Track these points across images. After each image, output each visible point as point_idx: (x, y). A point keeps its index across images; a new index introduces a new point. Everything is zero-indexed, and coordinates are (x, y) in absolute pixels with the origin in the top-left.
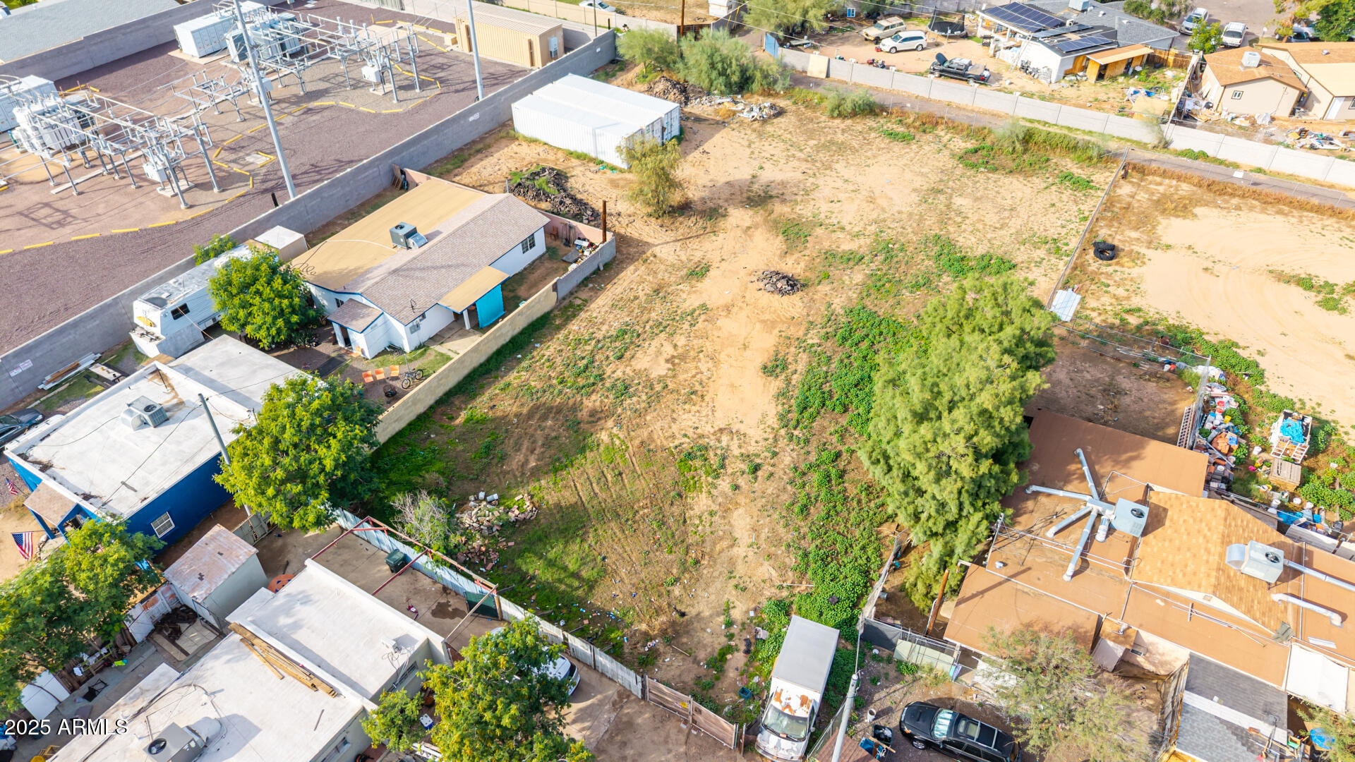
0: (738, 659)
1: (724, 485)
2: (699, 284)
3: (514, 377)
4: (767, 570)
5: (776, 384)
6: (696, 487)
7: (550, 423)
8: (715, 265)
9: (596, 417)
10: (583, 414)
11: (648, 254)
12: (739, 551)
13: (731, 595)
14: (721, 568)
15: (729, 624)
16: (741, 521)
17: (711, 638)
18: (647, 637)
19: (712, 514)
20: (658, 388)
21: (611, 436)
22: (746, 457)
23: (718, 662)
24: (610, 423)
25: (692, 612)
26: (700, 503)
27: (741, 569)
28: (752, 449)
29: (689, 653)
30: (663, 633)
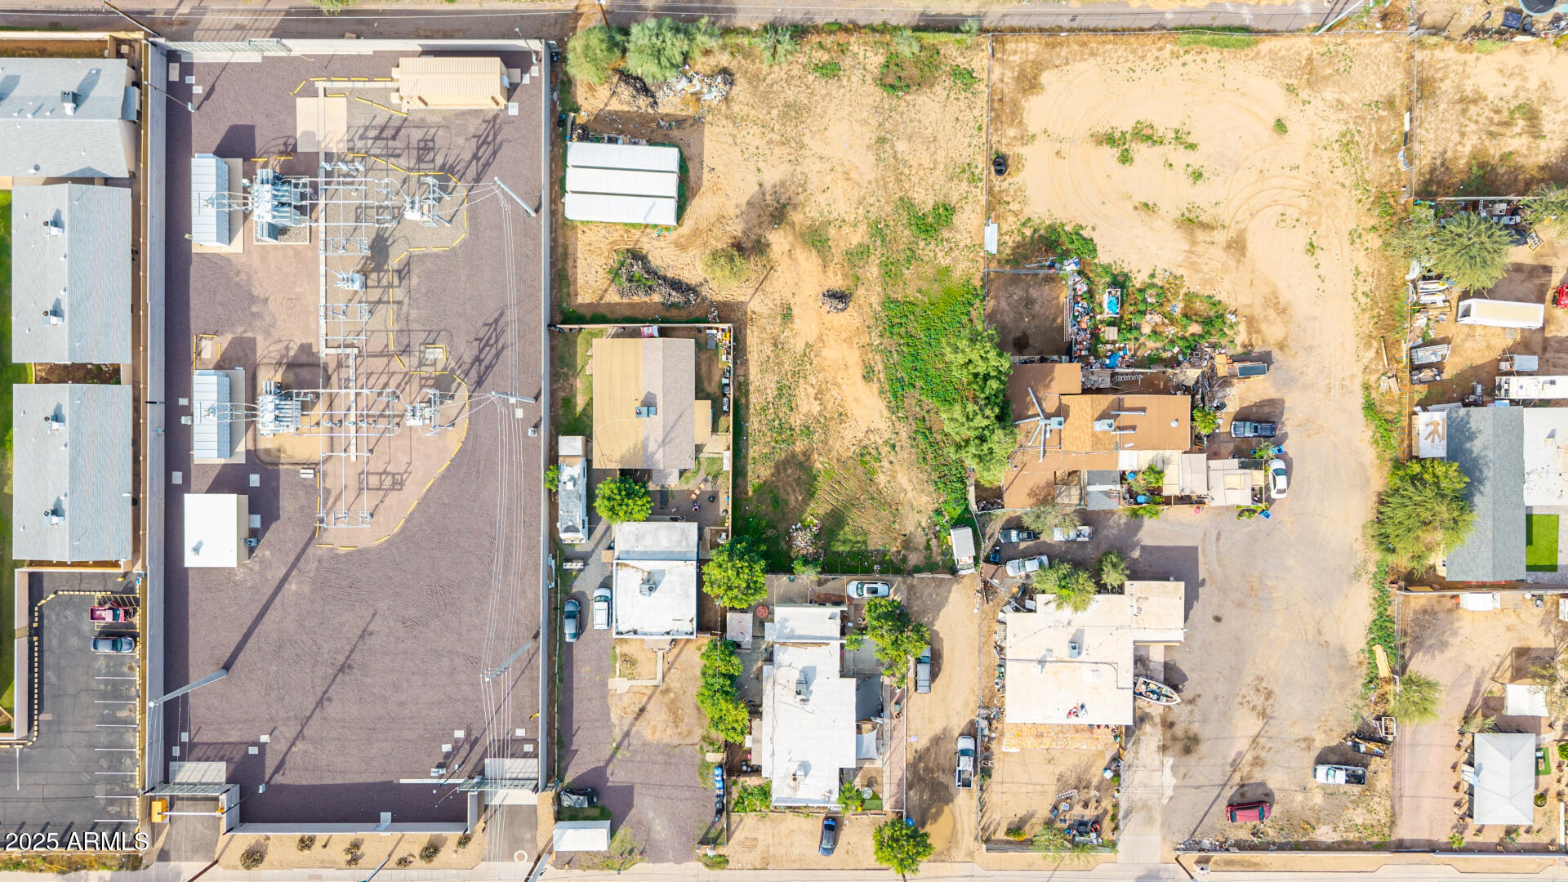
0: (934, 542)
1: (886, 464)
2: (794, 326)
3: (753, 452)
4: (924, 499)
5: (875, 386)
6: (874, 472)
7: (789, 471)
8: (792, 301)
9: (807, 455)
10: (801, 458)
11: (749, 313)
12: (910, 495)
13: (917, 517)
14: (907, 508)
15: (924, 529)
16: (903, 479)
17: (920, 539)
18: (899, 552)
19: (889, 482)
20: (822, 420)
21: (822, 463)
22: (886, 442)
23: (928, 547)
24: (816, 456)
25: (907, 532)
26: (881, 479)
27: (915, 504)
28: (886, 436)
29: (916, 549)
30: (903, 547)
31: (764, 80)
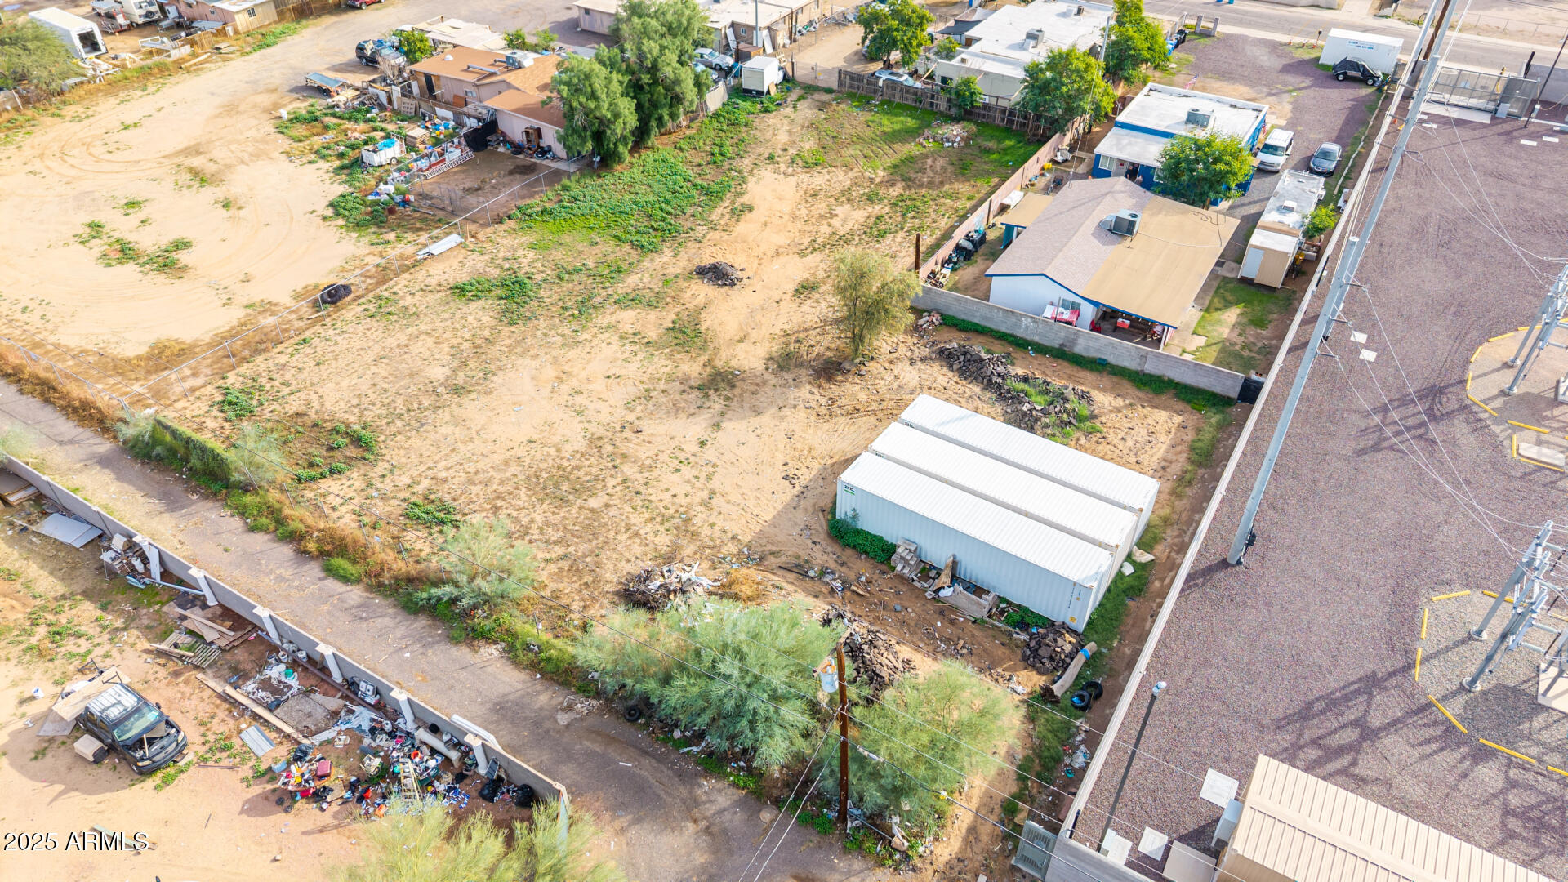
2: (806, 276)
4: (772, 122)
8: (787, 297)
9: (890, 183)
10: (901, 184)
12: (786, 128)
13: (792, 115)
14: (798, 122)
15: (794, 107)
16: (782, 138)
17: (805, 104)
18: (838, 104)
19: (802, 141)
21: (875, 173)
22: (776, 163)
24: (878, 179)
25: (815, 110)
26: (809, 145)
27: (786, 122)
28: (770, 167)
29: (817, 101)
30: (830, 105)
31: (563, 557)
